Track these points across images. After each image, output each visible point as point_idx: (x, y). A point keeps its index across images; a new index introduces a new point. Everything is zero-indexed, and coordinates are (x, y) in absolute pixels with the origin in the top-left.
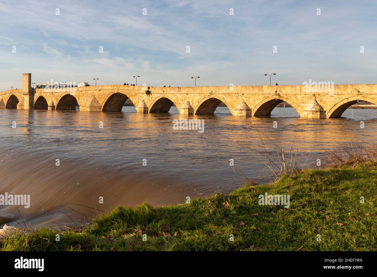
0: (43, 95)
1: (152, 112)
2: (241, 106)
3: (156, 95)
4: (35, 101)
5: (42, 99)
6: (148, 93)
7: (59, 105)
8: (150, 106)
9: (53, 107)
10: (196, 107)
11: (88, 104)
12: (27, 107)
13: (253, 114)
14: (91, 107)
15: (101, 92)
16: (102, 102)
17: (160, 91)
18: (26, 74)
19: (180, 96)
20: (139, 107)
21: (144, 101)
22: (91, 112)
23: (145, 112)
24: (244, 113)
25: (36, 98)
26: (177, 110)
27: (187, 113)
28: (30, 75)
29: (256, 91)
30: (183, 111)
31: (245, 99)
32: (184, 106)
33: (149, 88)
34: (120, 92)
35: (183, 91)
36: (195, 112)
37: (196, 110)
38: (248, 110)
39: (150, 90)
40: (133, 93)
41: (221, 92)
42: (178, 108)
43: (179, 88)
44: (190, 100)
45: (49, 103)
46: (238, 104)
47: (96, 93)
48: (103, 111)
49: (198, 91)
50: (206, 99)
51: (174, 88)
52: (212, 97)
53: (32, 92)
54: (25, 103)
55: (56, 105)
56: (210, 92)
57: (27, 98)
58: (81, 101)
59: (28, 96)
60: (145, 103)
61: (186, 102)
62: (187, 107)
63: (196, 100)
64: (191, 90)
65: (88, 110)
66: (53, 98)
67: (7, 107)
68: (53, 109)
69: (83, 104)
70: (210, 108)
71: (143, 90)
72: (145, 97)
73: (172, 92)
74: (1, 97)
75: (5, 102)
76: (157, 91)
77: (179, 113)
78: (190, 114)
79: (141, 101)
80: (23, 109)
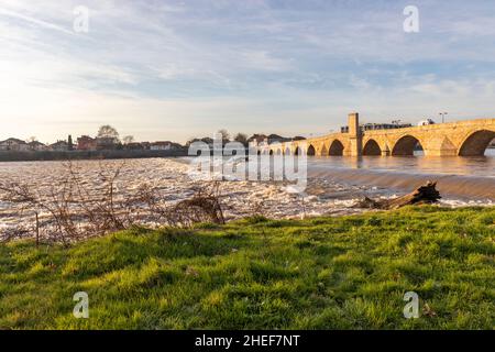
0: (375, 138)
4: (364, 145)
5: (372, 143)
7: (395, 149)
9: (388, 152)
11: (439, 147)
12: (354, 152)
14: (442, 150)
15: (456, 130)
16: (458, 143)
18: (353, 114)
25: (364, 141)
28: (357, 114)
34: (487, 128)
45: (382, 148)
47: (449, 132)
48: (460, 154)
53: (360, 135)
54: (352, 147)
55: (391, 150)
57: (354, 143)
58: (426, 143)
59: (355, 140)
65: (439, 154)
66: (386, 141)
67: (330, 154)
68: (388, 155)
69: (431, 147)
74: (322, 143)
75: (328, 148)
80: (349, 156)
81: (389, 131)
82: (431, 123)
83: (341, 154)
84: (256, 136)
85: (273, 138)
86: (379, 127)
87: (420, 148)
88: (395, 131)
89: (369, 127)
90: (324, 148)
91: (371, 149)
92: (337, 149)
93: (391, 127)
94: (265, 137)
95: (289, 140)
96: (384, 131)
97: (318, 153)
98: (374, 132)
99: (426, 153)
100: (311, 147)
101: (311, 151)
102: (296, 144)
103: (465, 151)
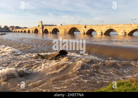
0: (47, 28)
1: (87, 34)
2: (122, 31)
3: (88, 28)
5: (46, 30)
6: (85, 27)
7: (52, 32)
8: (86, 32)
9: (50, 32)
10: (104, 32)
11: (63, 31)
12: (41, 32)
13: (127, 34)
14: (64, 32)
15: (68, 27)
16: (68, 30)
17: (90, 27)
19: (97, 28)
20: (82, 32)
22: (64, 34)
23: (84, 34)
24: (124, 34)
25: (44, 30)
26: (96, 33)
27: (101, 34)
28: (42, 22)
29: (129, 26)
30: (99, 33)
31: (124, 29)
32: (99, 32)
33: (86, 25)
34: (74, 27)
35: (99, 26)
36: (103, 34)
38: (125, 33)
40: (80, 27)
41: (114, 26)
43: (97, 25)
44: (102, 30)
45: (49, 31)
46: (121, 31)
47: (66, 27)
48: (68, 33)
49: (105, 26)
50: (108, 29)
51: (95, 25)
52: (110, 28)
53: (43, 28)
54: (40, 31)
55: (51, 32)
56: (110, 26)
61: (100, 30)
62: (101, 32)
64: (102, 26)
65: (63, 33)
66: (50, 30)
67: (34, 33)
69: (61, 31)
70: (108, 32)
71: (84, 26)
72: (84, 28)
73: (95, 27)
74: (32, 29)
75: (34, 31)
76: (89, 26)
77: (97, 34)
78: (102, 34)
79: (83, 30)
80: (40, 33)
81: (51, 27)
82: (61, 25)
83: (38, 33)
84: (11, 27)
85: (17, 27)
86: (48, 25)
87: (59, 32)
88: (52, 27)
89: (46, 25)
91: (46, 32)
92: (36, 31)
93: (51, 26)
94: (14, 27)
95: (21, 28)
96: (49, 27)
97: (31, 32)
98: (47, 27)
99: (60, 33)
100: (29, 30)
101: (29, 32)
102: (24, 29)
103: (70, 33)
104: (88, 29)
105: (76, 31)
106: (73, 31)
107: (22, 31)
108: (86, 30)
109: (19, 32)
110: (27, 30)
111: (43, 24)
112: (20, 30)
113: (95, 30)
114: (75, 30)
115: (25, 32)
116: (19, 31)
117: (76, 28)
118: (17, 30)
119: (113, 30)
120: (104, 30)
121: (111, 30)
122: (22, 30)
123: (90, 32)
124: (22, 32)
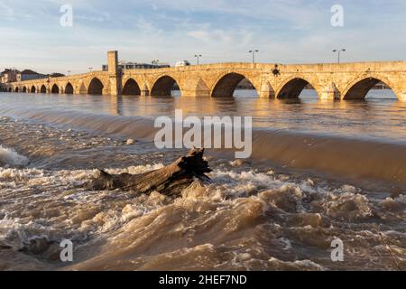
0: (134, 77)
1: (279, 97)
3: (287, 75)
4: (123, 85)
5: (131, 82)
6: (276, 72)
7: (153, 89)
8: (277, 89)
9: (147, 91)
10: (344, 90)
11: (194, 88)
12: (114, 92)
14: (197, 91)
15: (210, 72)
16: (211, 85)
17: (292, 70)
18: (112, 52)
19: (321, 76)
20: (263, 90)
21: (269, 83)
22: (198, 97)
23: (271, 97)
25: (124, 82)
26: (317, 94)
27: (332, 98)
28: (116, 52)
30: (325, 96)
32: (327, 88)
33: (276, 66)
34: (235, 71)
35: (325, 69)
36: (342, 97)
37: (345, 93)
39: (278, 69)
40: (254, 73)
41: (383, 69)
42: (318, 90)
43: (320, 65)
44: (336, 81)
45: (142, 87)
47: (203, 73)
48: (213, 96)
49: (348, 70)
50: (359, 80)
51: (313, 66)
52: (369, 76)
53: (119, 74)
54: (111, 86)
55: (150, 89)
56: (366, 69)
57: (114, 82)
58: (182, 84)
59: (115, 79)
60: (270, 86)
61: (331, 83)
62: (332, 90)
63: (345, 80)
64: (338, 68)
65: (194, 95)
66: (145, 81)
67: (89, 93)
68: (147, 95)
69: (187, 88)
70: (361, 92)
71: (269, 69)
72: (271, 77)
73: (310, 70)
74: (81, 81)
75: (87, 87)
76: (288, 69)
77: (318, 99)
78: (336, 99)
79: (265, 83)
80: (109, 95)
81: (149, 71)
82: (188, 64)
83: (101, 93)
84: (7, 71)
85: (29, 74)
86: (140, 66)
87: (178, 88)
88: (153, 71)
89: (130, 66)
90: (83, 86)
91: (130, 89)
92: (96, 87)
93: (151, 67)
94: (17, 72)
95: (43, 76)
96: (143, 71)
97: (77, 91)
98: (134, 71)
99: (183, 93)
100: (69, 86)
101: (69, 89)
102: (53, 81)
103: (218, 93)
104: (285, 77)
105: (241, 87)
106: (228, 88)
107: (43, 87)
108: (278, 84)
109: (33, 89)
110: (62, 84)
111: (119, 60)
112: (38, 84)
113: (310, 82)
114: (239, 82)
115: (55, 90)
116: (33, 87)
117: (243, 77)
118: (28, 84)
119: (378, 81)
120: (346, 81)
121: (371, 83)
122: (46, 84)
123: (293, 91)
124: (43, 89)
